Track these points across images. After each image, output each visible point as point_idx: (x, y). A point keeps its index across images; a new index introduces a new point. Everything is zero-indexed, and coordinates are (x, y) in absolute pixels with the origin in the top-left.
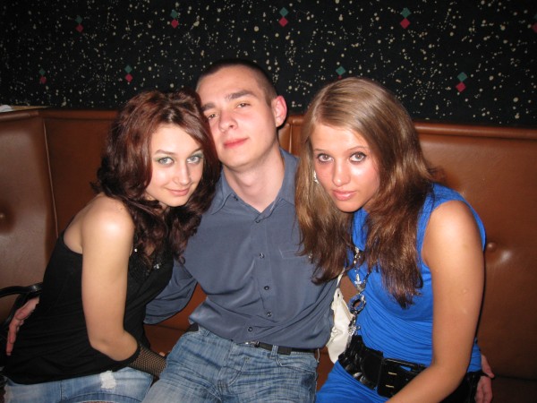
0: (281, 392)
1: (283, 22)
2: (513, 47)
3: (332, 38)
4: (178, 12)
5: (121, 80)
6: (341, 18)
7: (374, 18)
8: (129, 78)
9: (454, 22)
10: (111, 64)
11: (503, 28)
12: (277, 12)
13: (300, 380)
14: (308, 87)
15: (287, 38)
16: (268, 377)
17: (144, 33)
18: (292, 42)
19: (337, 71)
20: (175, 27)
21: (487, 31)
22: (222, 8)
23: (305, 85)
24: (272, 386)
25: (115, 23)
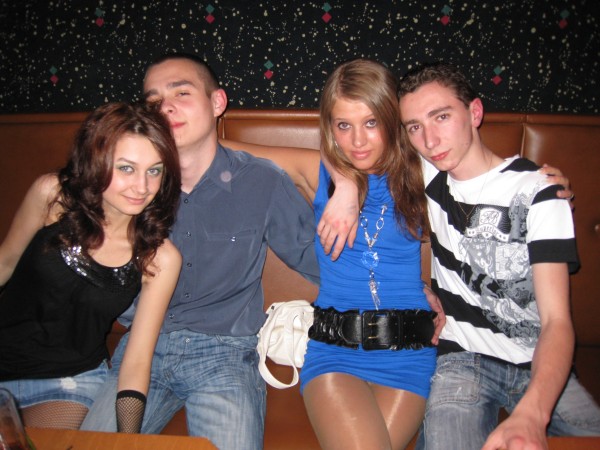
0: (226, 370)
1: (210, 19)
2: (426, 38)
3: (258, 33)
4: (102, 9)
5: (46, 81)
6: (266, 14)
7: (297, 13)
8: (55, 80)
9: (372, 15)
10: (33, 65)
11: (416, 21)
12: (204, 9)
13: (241, 357)
14: (238, 82)
15: (215, 34)
16: (210, 358)
17: (68, 32)
18: (220, 38)
19: (265, 65)
20: (100, 25)
21: (402, 23)
22: (147, 6)
23: (235, 80)
24: (216, 365)
25: (35, 22)
